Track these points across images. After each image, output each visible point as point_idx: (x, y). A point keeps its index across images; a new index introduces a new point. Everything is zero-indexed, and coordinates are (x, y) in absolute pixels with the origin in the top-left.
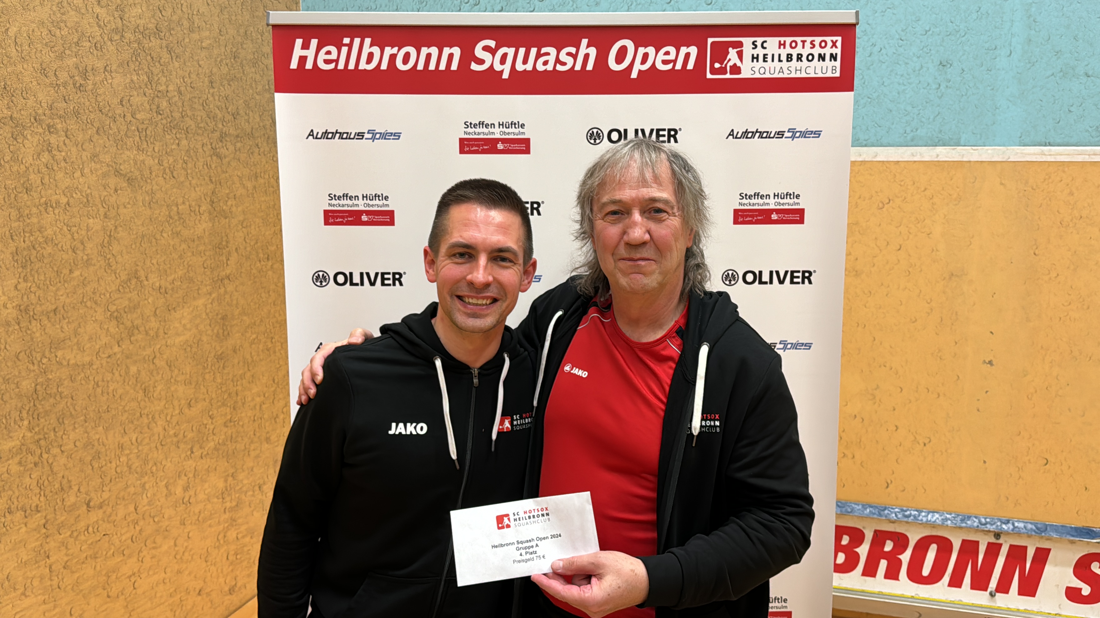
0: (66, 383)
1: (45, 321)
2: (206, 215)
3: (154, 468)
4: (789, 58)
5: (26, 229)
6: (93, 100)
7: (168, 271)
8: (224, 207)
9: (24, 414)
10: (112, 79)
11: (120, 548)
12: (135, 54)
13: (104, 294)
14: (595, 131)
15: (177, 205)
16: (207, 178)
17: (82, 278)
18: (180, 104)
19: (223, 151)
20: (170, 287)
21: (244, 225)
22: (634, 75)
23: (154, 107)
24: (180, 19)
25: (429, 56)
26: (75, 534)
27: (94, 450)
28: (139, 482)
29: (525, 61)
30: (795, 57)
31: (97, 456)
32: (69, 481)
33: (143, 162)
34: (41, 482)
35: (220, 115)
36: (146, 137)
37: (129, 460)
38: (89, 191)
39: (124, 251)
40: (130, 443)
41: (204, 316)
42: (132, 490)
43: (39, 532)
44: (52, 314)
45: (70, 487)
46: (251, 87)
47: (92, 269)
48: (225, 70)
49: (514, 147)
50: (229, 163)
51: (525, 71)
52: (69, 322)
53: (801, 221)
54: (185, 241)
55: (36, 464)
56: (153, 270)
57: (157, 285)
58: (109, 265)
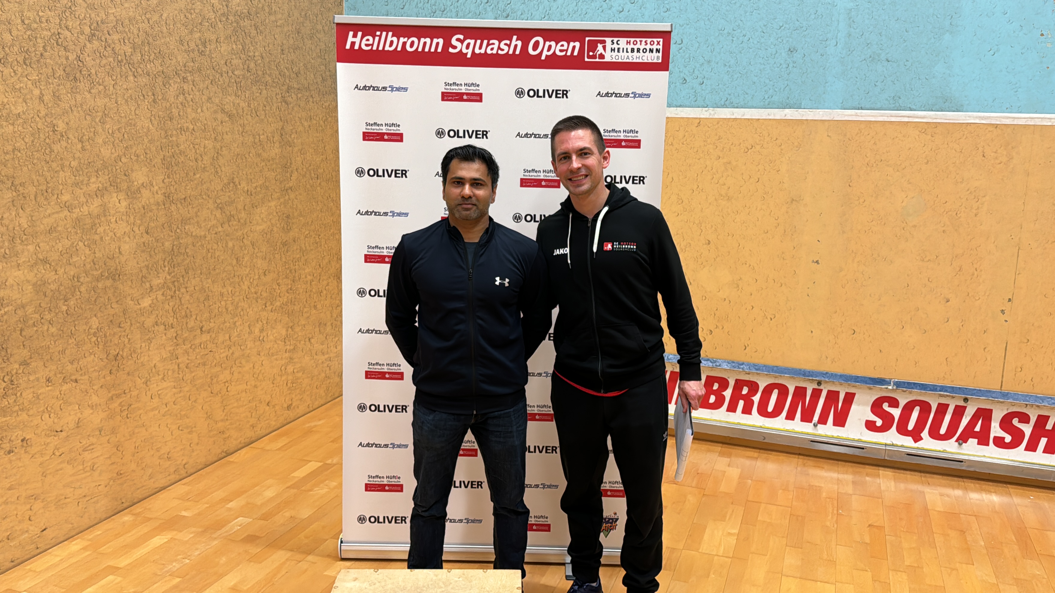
0: (190, 246)
1: (179, 205)
2: (277, 143)
3: (242, 313)
4: (633, 50)
5: (170, 144)
6: (209, 61)
7: (253, 180)
8: (289, 139)
9: (166, 263)
10: (221, 47)
11: (219, 362)
12: (235, 31)
13: (214, 192)
14: (520, 90)
15: (259, 135)
16: (279, 118)
17: (200, 180)
18: (262, 65)
19: (289, 99)
20: (254, 191)
21: (302, 153)
22: (543, 57)
23: (246, 67)
24: (263, 7)
25: (425, 43)
26: (193, 347)
27: (205, 294)
28: (232, 320)
29: (480, 48)
30: (636, 50)
31: (207, 298)
32: (191, 312)
33: (238, 104)
34: (174, 309)
35: (287, 74)
36: (241, 87)
37: (226, 304)
38: (206, 122)
39: (226, 164)
40: (226, 293)
41: (275, 214)
42: (228, 325)
43: (173, 341)
44: (183, 201)
45: (191, 316)
46: (309, 54)
47: (206, 173)
48: (291, 42)
49: (473, 98)
50: (293, 108)
51: (480, 53)
52: (193, 208)
53: (639, 147)
54: (264, 161)
55: (172, 297)
56: (244, 178)
57: (246, 189)
58: (217, 172)
